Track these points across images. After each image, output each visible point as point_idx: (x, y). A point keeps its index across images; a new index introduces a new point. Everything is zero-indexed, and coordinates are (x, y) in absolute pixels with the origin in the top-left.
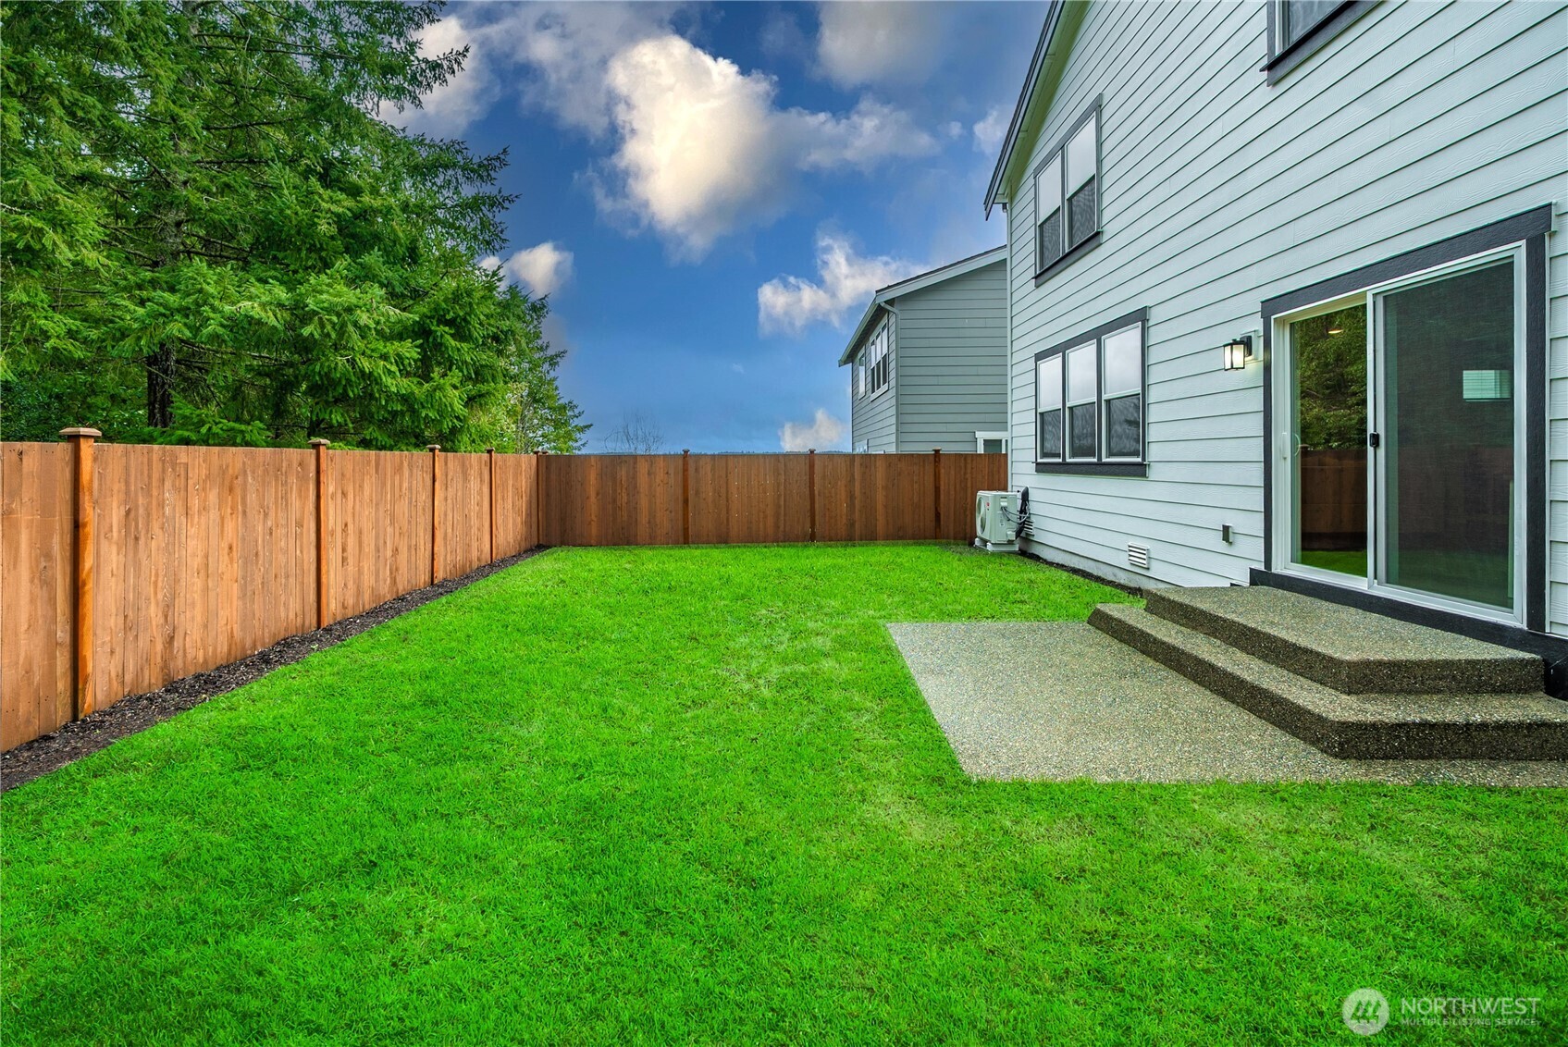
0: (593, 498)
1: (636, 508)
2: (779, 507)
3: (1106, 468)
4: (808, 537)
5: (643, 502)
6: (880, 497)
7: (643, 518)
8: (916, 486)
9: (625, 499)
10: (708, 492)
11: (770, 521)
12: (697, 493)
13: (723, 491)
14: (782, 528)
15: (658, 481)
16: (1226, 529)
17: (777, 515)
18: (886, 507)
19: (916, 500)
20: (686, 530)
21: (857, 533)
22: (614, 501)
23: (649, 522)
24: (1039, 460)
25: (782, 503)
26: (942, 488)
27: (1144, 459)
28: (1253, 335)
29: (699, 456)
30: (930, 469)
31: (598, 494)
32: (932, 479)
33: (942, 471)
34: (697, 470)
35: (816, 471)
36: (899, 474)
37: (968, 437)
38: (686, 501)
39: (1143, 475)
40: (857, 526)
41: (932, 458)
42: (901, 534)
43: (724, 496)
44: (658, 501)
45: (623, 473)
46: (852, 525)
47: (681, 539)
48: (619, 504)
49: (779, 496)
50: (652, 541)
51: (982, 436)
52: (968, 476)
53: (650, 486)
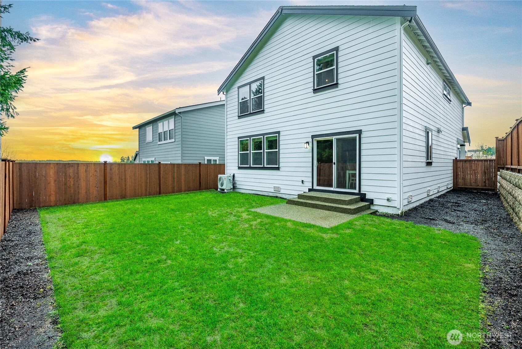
0: (52, 183)
1: (78, 187)
2: (147, 183)
3: (266, 168)
4: (158, 193)
5: (83, 184)
6: (183, 178)
7: (83, 191)
8: (194, 174)
9: (72, 183)
10: (116, 178)
11: (144, 188)
12: (111, 179)
13: (123, 178)
14: (148, 191)
15: (91, 174)
16: (302, 181)
17: (146, 186)
18: (185, 181)
19: (194, 178)
20: (105, 195)
21: (176, 190)
22: (65, 184)
23: (86, 193)
24: (239, 166)
25: (148, 181)
26: (201, 174)
27: (279, 166)
28: (309, 142)
29: (111, 164)
30: (198, 168)
31: (55, 181)
32: (199, 171)
33: (201, 169)
34: (111, 169)
35: (161, 170)
36: (189, 170)
37: (203, 158)
38: (105, 182)
39: (279, 170)
40: (175, 188)
41: (199, 165)
42: (189, 190)
43: (124, 180)
44: (91, 183)
45: (71, 171)
46: (174, 188)
47: (103, 198)
48: (68, 185)
49: (147, 179)
50: (88, 200)
51: (206, 158)
52: (209, 170)
53: (87, 177)
